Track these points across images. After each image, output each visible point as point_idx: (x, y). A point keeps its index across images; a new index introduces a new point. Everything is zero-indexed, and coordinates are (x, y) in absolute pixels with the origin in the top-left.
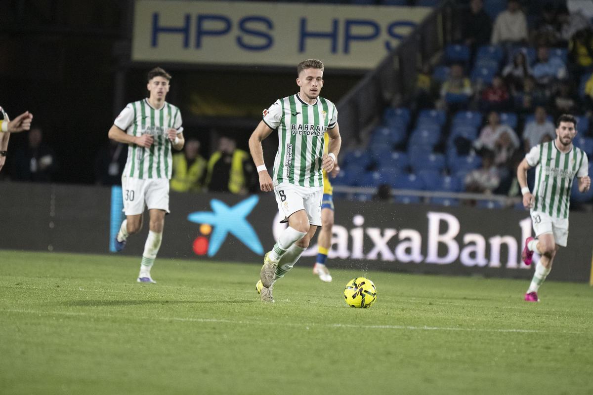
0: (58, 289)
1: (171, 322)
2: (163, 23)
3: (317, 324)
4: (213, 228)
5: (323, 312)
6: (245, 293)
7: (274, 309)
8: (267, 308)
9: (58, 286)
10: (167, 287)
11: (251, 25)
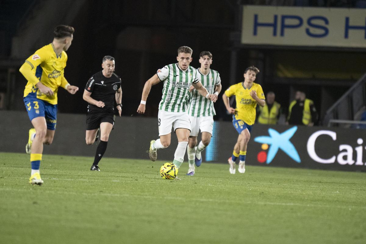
0: (196, 185)
1: (265, 205)
2: (260, 21)
3: (356, 207)
4: (269, 146)
5: (359, 199)
6: (311, 187)
7: (330, 197)
8: (325, 197)
9: (196, 183)
10: (263, 183)
11: (314, 22)
